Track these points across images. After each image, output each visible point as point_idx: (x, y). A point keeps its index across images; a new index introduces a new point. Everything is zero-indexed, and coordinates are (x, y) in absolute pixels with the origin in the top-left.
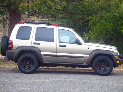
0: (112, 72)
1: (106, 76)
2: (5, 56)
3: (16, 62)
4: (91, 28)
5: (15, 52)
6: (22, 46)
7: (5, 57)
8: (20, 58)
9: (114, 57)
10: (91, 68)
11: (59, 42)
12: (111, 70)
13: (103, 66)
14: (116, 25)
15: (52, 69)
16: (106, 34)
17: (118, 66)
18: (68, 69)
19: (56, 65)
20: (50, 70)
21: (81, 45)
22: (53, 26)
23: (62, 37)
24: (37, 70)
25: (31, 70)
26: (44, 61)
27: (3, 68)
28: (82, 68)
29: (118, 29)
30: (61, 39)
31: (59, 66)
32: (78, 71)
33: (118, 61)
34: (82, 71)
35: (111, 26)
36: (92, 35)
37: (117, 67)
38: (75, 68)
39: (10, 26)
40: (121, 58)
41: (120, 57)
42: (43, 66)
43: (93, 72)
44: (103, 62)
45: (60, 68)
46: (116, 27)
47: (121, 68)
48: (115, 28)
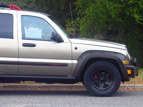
0: (118, 91)
1: (109, 98)
4: (80, 11)
9: (122, 63)
10: (81, 84)
11: (22, 39)
12: (117, 86)
13: (102, 79)
14: (124, 5)
15: (12, 87)
16: (107, 23)
17: (129, 78)
18: (39, 87)
19: (18, 80)
20: (7, 89)
21: (62, 43)
22: (11, 9)
23: (27, 29)
28: (64, 85)
29: (128, 13)
30: (26, 32)
31: (24, 82)
32: (58, 89)
33: (128, 71)
34: (65, 89)
35: (115, 8)
36: (81, 25)
37: (128, 80)
38: (52, 85)
40: (134, 64)
41: (132, 63)
43: (85, 91)
44: (103, 73)
45: (26, 86)
46: (124, 9)
47: (135, 82)
48: (122, 11)
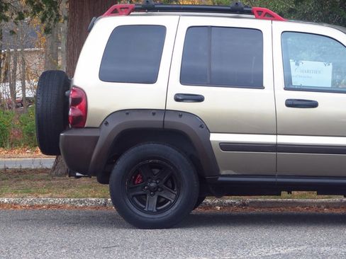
2: (53, 158)
3: (104, 180)
5: (97, 138)
6: (127, 112)
7: (57, 162)
8: (118, 163)
11: (285, 89)
15: (260, 205)
18: (328, 205)
19: (275, 189)
20: (249, 211)
22: (256, 18)
23: (297, 64)
24: (194, 212)
25: (170, 212)
26: (223, 172)
27: (49, 206)
30: (293, 73)
31: (289, 192)
39: (71, 26)
42: (219, 195)
45: (295, 203)
